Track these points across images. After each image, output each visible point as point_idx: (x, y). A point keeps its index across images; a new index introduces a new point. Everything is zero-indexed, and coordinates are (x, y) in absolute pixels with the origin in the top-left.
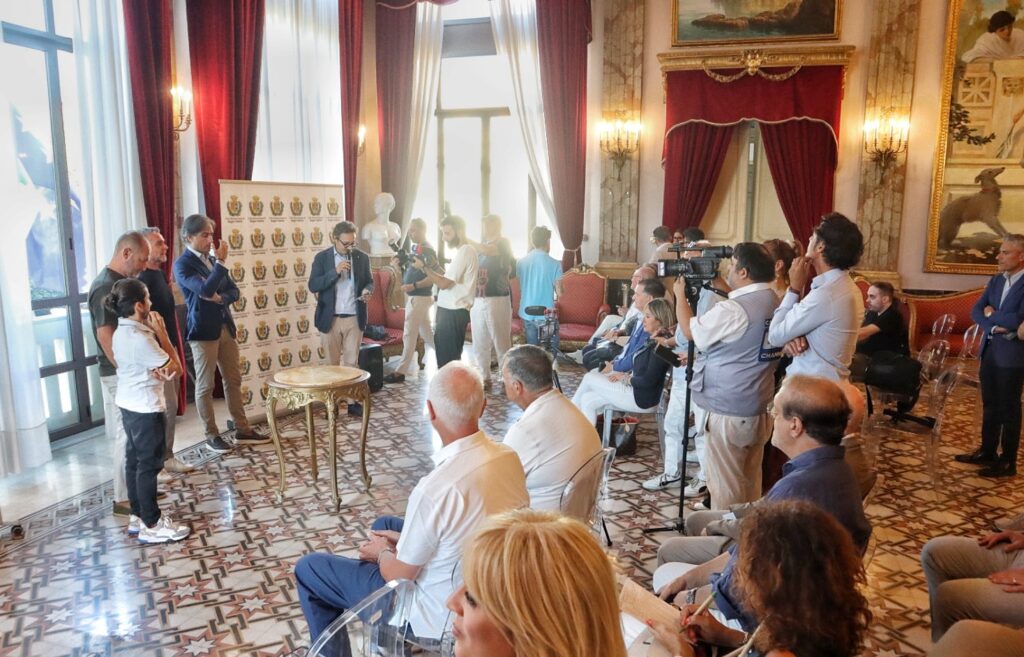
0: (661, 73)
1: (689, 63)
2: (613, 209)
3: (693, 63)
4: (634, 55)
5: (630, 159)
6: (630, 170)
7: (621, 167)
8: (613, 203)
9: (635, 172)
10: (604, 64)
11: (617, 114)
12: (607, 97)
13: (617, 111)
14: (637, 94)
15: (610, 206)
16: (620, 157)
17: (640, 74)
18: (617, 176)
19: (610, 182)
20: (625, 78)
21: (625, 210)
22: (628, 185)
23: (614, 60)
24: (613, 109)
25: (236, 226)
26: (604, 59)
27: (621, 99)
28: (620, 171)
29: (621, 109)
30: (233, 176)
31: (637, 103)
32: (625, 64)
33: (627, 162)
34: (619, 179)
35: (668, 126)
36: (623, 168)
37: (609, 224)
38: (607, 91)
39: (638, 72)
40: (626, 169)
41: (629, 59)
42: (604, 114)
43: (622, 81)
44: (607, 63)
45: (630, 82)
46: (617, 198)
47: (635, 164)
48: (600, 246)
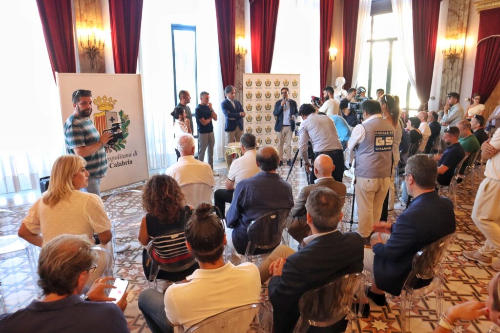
0: (477, 12)
1: (493, 4)
2: (448, 83)
3: (496, 4)
4: (465, 4)
5: (458, 58)
6: (458, 64)
7: (453, 63)
8: (448, 81)
9: (460, 65)
10: (449, 11)
11: (453, 36)
12: (449, 28)
13: (453, 34)
14: (465, 25)
15: (446, 82)
16: (452, 58)
17: (467, 14)
18: (450, 67)
19: (447, 70)
20: (459, 17)
21: (454, 84)
22: (456, 72)
23: (454, 8)
24: (451, 33)
25: (249, 90)
26: (449, 9)
27: (456, 28)
28: (452, 65)
29: (456, 34)
30: (261, 71)
31: (464, 30)
32: (459, 10)
33: (457, 60)
34: (452, 69)
35: (479, 39)
36: (454, 63)
37: (445, 91)
38: (449, 25)
39: (466, 13)
40: (456, 64)
41: (462, 7)
42: (447, 36)
43: (457, 18)
44: (450, 10)
45: (461, 18)
46: (450, 79)
47: (461, 61)
48: (440, 102)
